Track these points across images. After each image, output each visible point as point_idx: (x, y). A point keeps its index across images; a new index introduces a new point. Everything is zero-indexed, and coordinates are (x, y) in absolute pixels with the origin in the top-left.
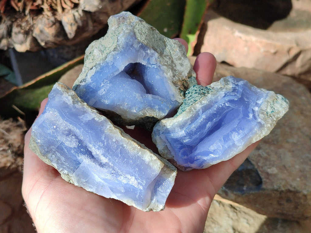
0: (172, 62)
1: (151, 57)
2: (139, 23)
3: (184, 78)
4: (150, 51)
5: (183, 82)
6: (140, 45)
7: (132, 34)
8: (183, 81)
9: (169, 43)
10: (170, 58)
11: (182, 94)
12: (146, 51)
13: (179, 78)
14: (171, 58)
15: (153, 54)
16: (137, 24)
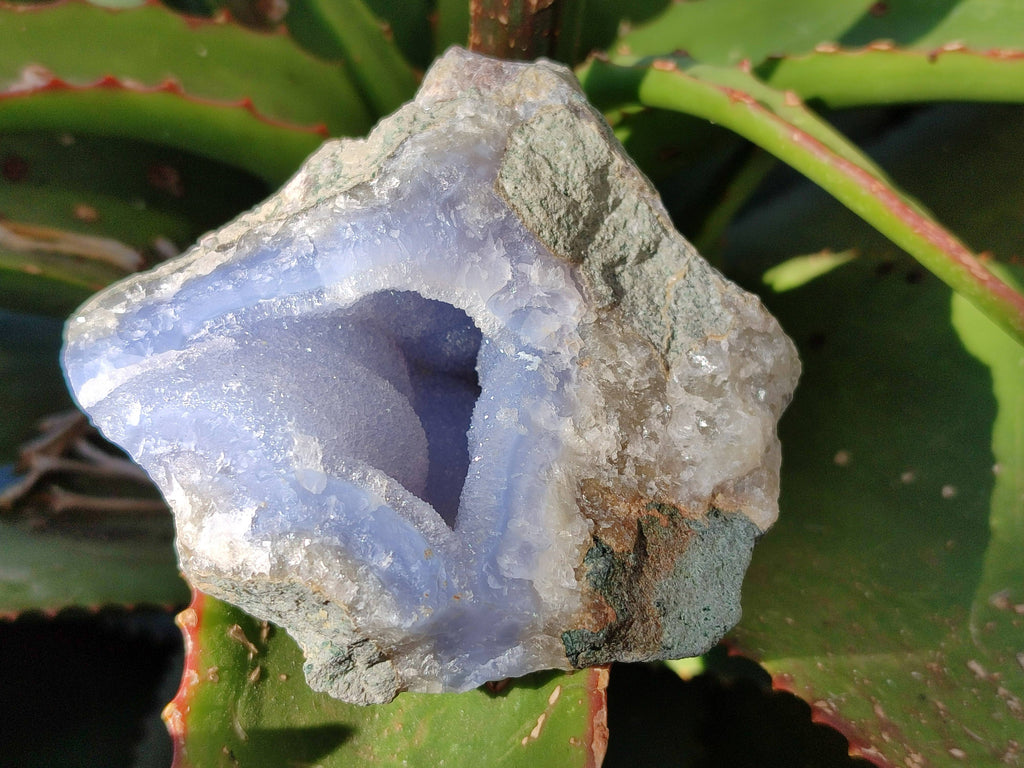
0: (658, 387)
1: (543, 309)
2: (561, 116)
3: (681, 499)
4: (543, 274)
5: (655, 512)
6: (497, 216)
7: (487, 149)
8: (660, 507)
9: (700, 291)
10: (650, 363)
11: (589, 568)
12: (522, 267)
13: (642, 485)
14: (659, 365)
15: (554, 297)
16: (548, 119)
